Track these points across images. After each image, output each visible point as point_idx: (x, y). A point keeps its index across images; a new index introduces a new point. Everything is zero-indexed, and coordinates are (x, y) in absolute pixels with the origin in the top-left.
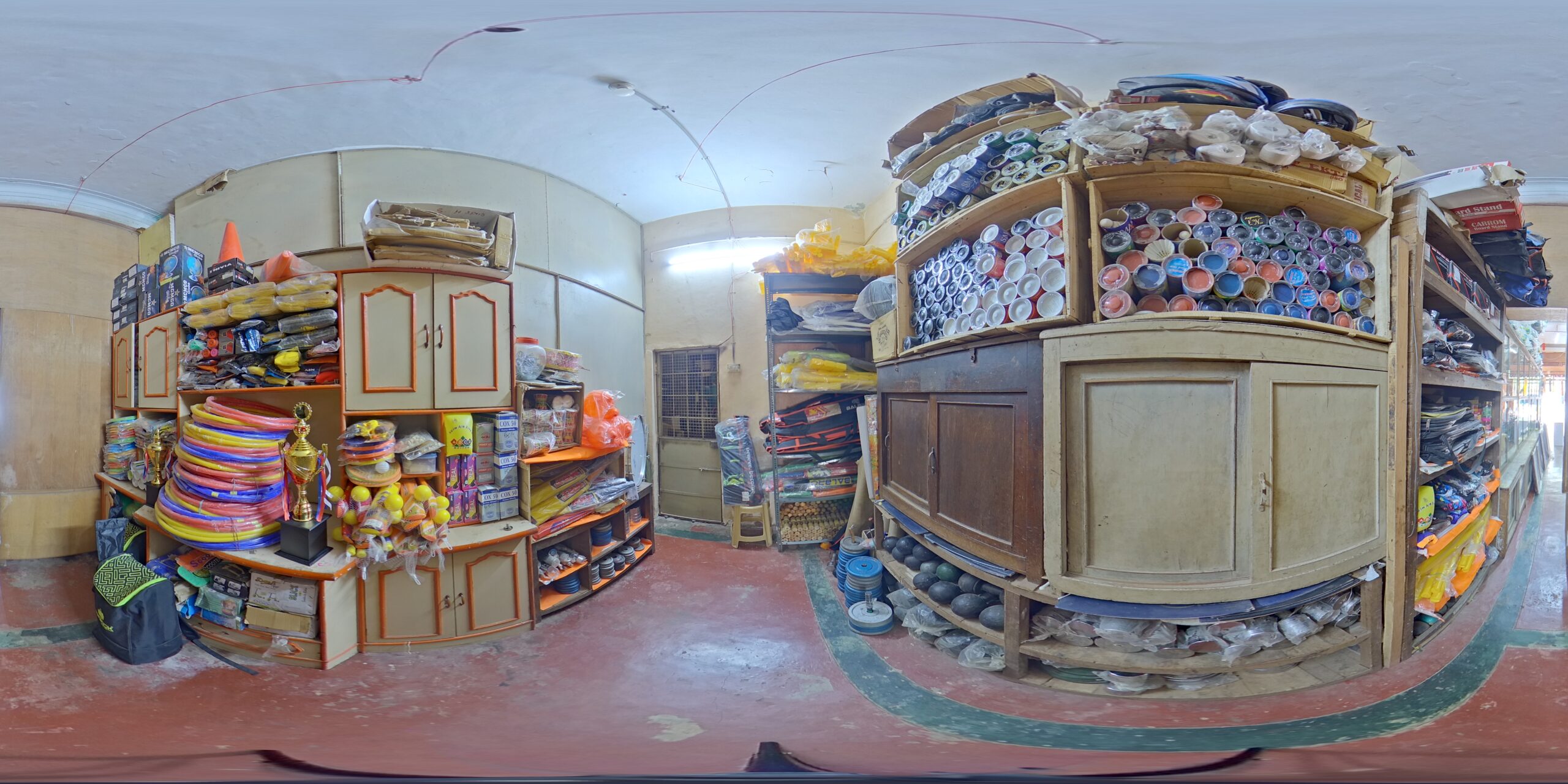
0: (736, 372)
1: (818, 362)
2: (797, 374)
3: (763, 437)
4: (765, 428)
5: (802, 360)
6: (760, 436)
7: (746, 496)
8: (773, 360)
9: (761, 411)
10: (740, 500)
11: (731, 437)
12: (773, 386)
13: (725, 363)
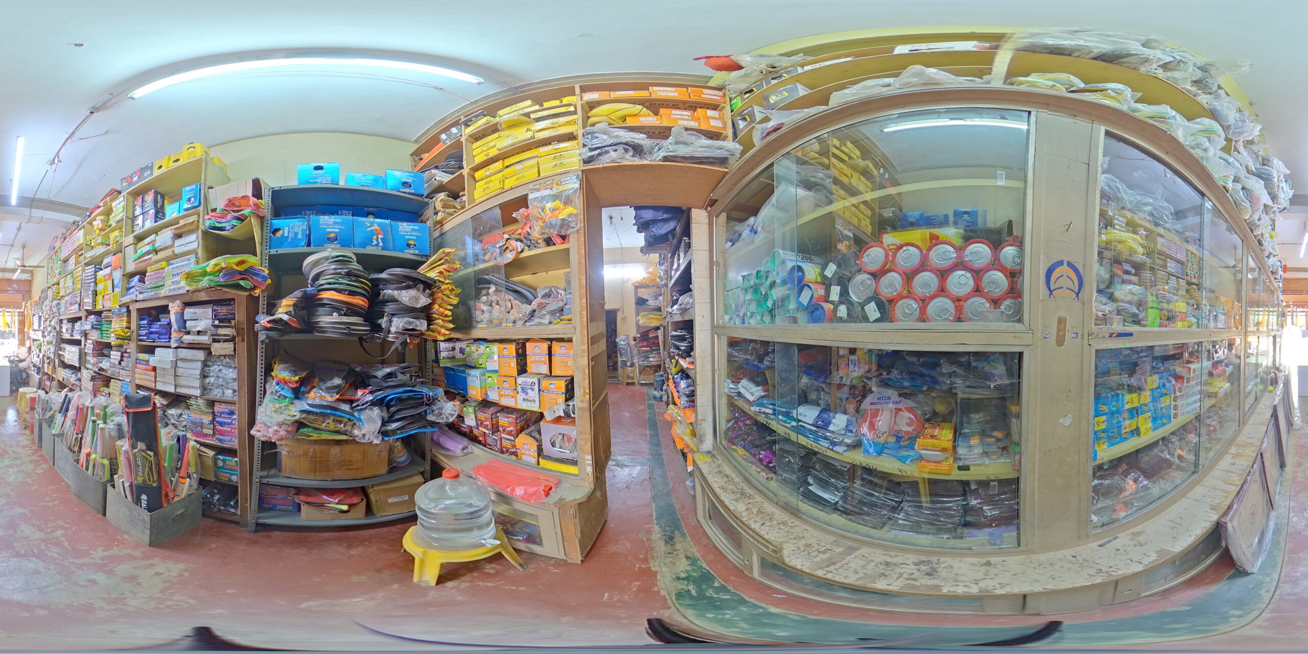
0: (624, 319)
1: (652, 316)
2: (645, 320)
3: (634, 343)
4: (635, 340)
5: (647, 315)
6: (633, 343)
7: (628, 364)
8: (637, 314)
9: (634, 333)
10: (626, 365)
11: (622, 343)
12: (638, 325)
13: (620, 316)
